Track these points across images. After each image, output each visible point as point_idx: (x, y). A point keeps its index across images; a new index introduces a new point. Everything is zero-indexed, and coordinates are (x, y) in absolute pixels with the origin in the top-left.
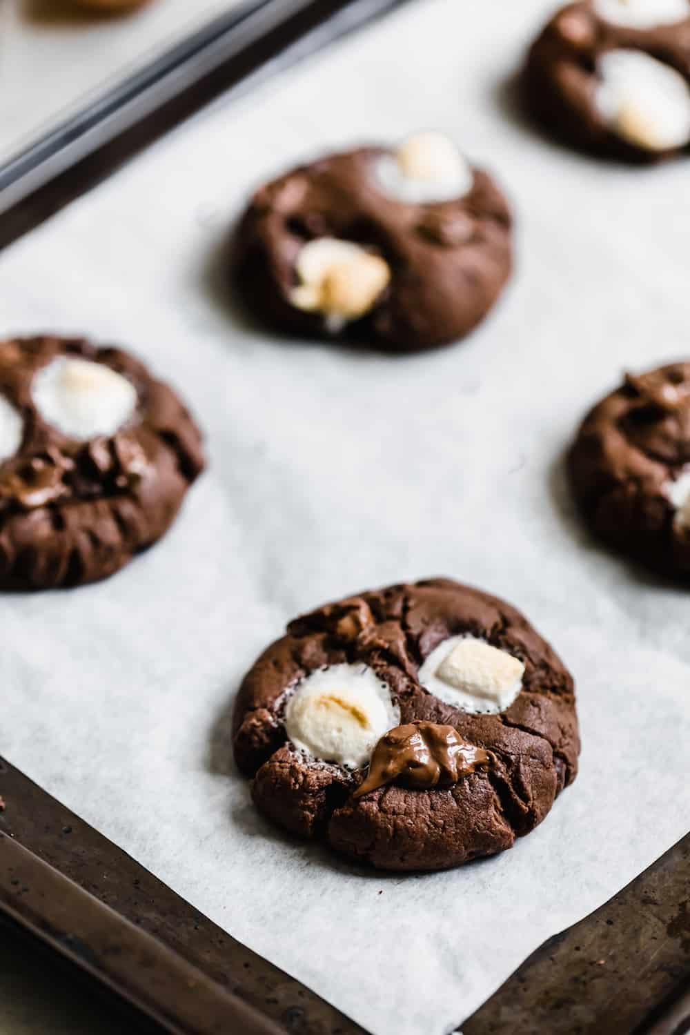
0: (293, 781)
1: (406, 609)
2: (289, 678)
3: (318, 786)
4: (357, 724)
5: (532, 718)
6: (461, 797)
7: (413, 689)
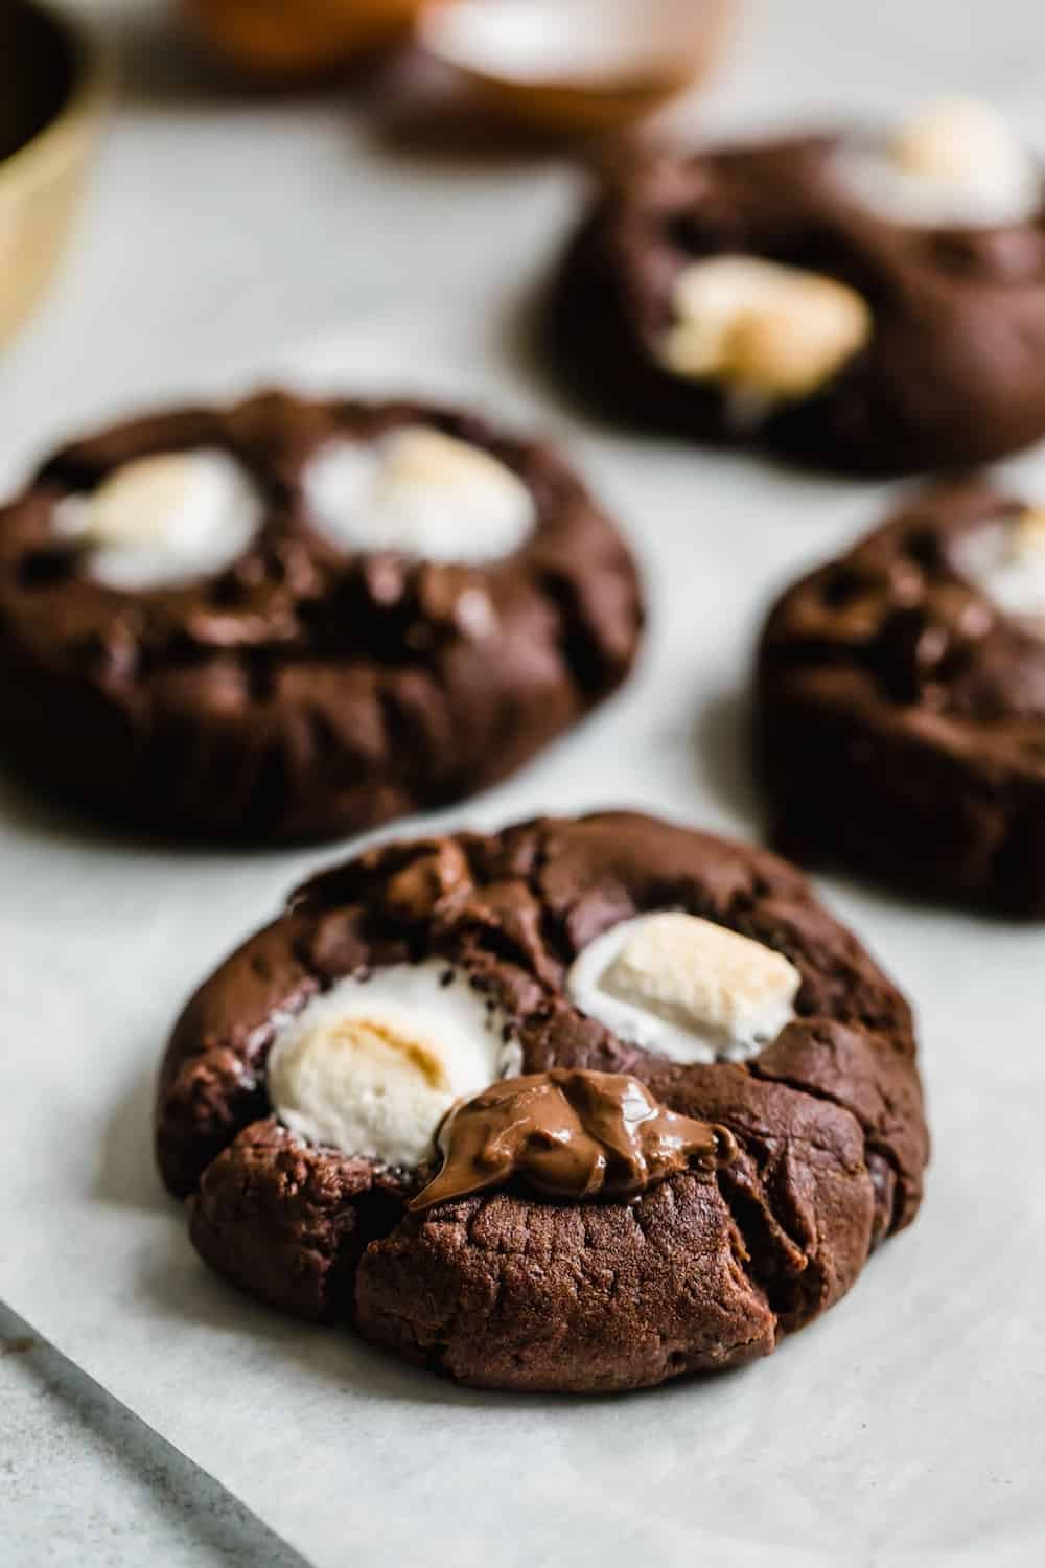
0: (284, 1178)
1: (541, 860)
2: (285, 994)
3: (343, 1189)
4: (418, 1080)
5: (818, 1067)
6: (655, 1221)
7: (552, 1008)
